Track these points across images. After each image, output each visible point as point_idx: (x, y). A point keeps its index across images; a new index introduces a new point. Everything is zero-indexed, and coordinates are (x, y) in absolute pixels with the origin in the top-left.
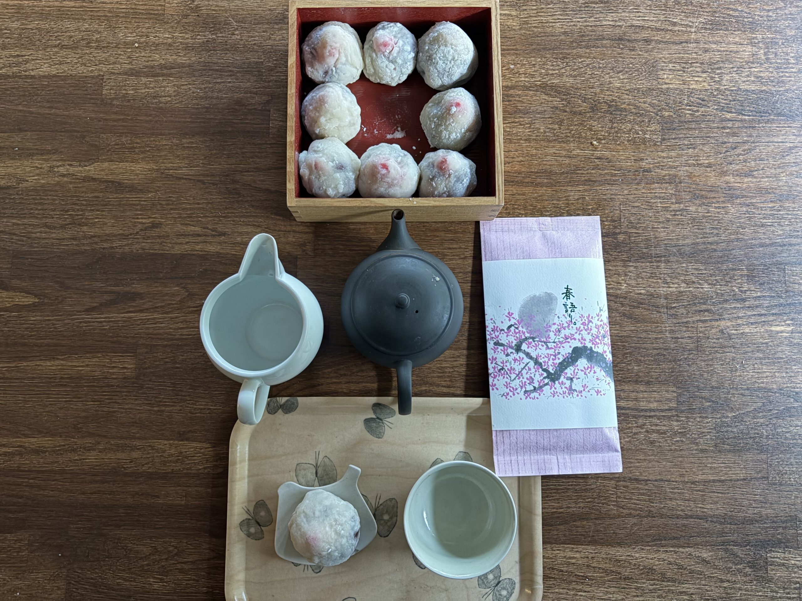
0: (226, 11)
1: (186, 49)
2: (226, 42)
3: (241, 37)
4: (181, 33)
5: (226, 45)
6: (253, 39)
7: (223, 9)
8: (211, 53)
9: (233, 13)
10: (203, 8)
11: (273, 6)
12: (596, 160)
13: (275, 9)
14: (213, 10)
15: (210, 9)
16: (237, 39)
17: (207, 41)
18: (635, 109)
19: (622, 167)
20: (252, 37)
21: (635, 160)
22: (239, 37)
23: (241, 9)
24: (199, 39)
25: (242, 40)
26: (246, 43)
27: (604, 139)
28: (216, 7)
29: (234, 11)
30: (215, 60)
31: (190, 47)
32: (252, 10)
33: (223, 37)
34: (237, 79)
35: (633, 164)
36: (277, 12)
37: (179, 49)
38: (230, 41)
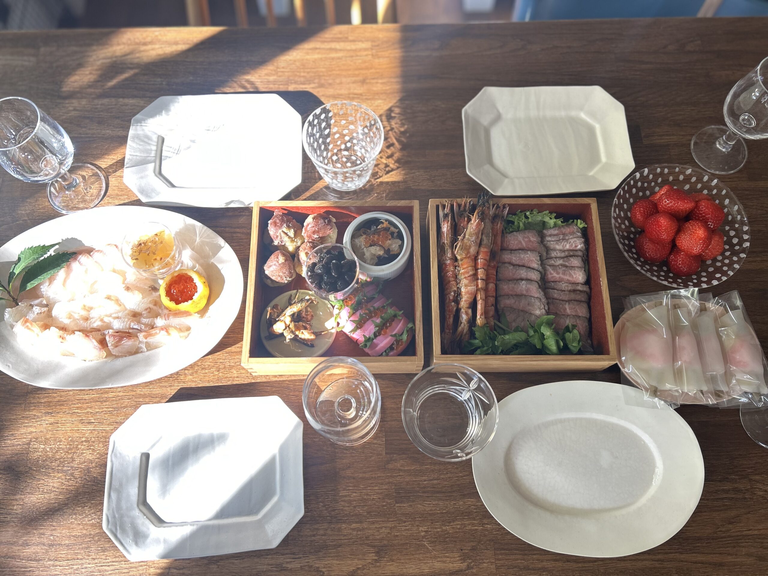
0: (435, 557)
1: (469, 513)
2: (432, 523)
3: (418, 528)
4: (476, 529)
5: (432, 520)
6: (407, 528)
7: (439, 559)
8: (445, 510)
9: (428, 555)
10: (458, 558)
11: (390, 565)
12: (93, 421)
13: (388, 561)
14: (448, 557)
15: (451, 558)
16: (422, 527)
17: (450, 522)
18: (49, 473)
19: (71, 416)
20: (408, 530)
21: (58, 423)
22: (421, 529)
23: (420, 560)
24: (458, 524)
25: (418, 526)
26: (413, 522)
27: (82, 442)
28: (446, 561)
29: (428, 557)
30: (441, 503)
31: (465, 516)
32: (410, 559)
33: (436, 528)
34: (419, 484)
35: (60, 420)
36: (385, 559)
37: (476, 512)
38: (429, 524)
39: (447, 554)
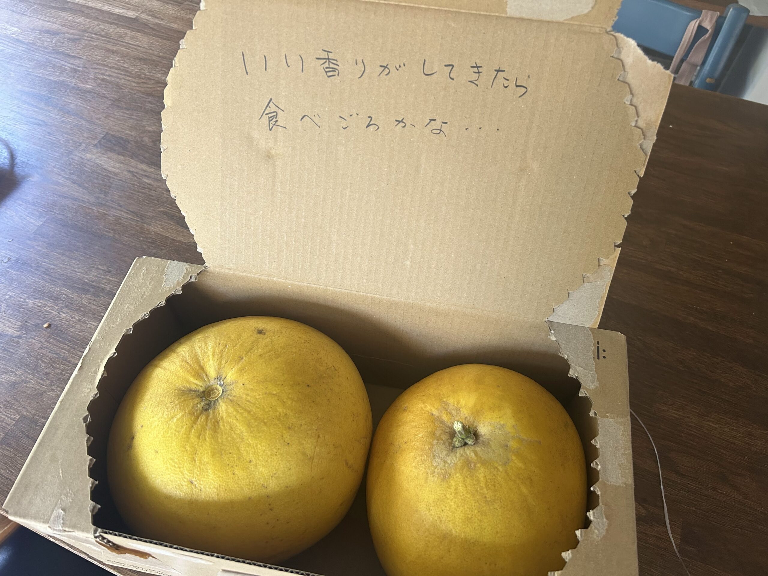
39: (11, 320)
